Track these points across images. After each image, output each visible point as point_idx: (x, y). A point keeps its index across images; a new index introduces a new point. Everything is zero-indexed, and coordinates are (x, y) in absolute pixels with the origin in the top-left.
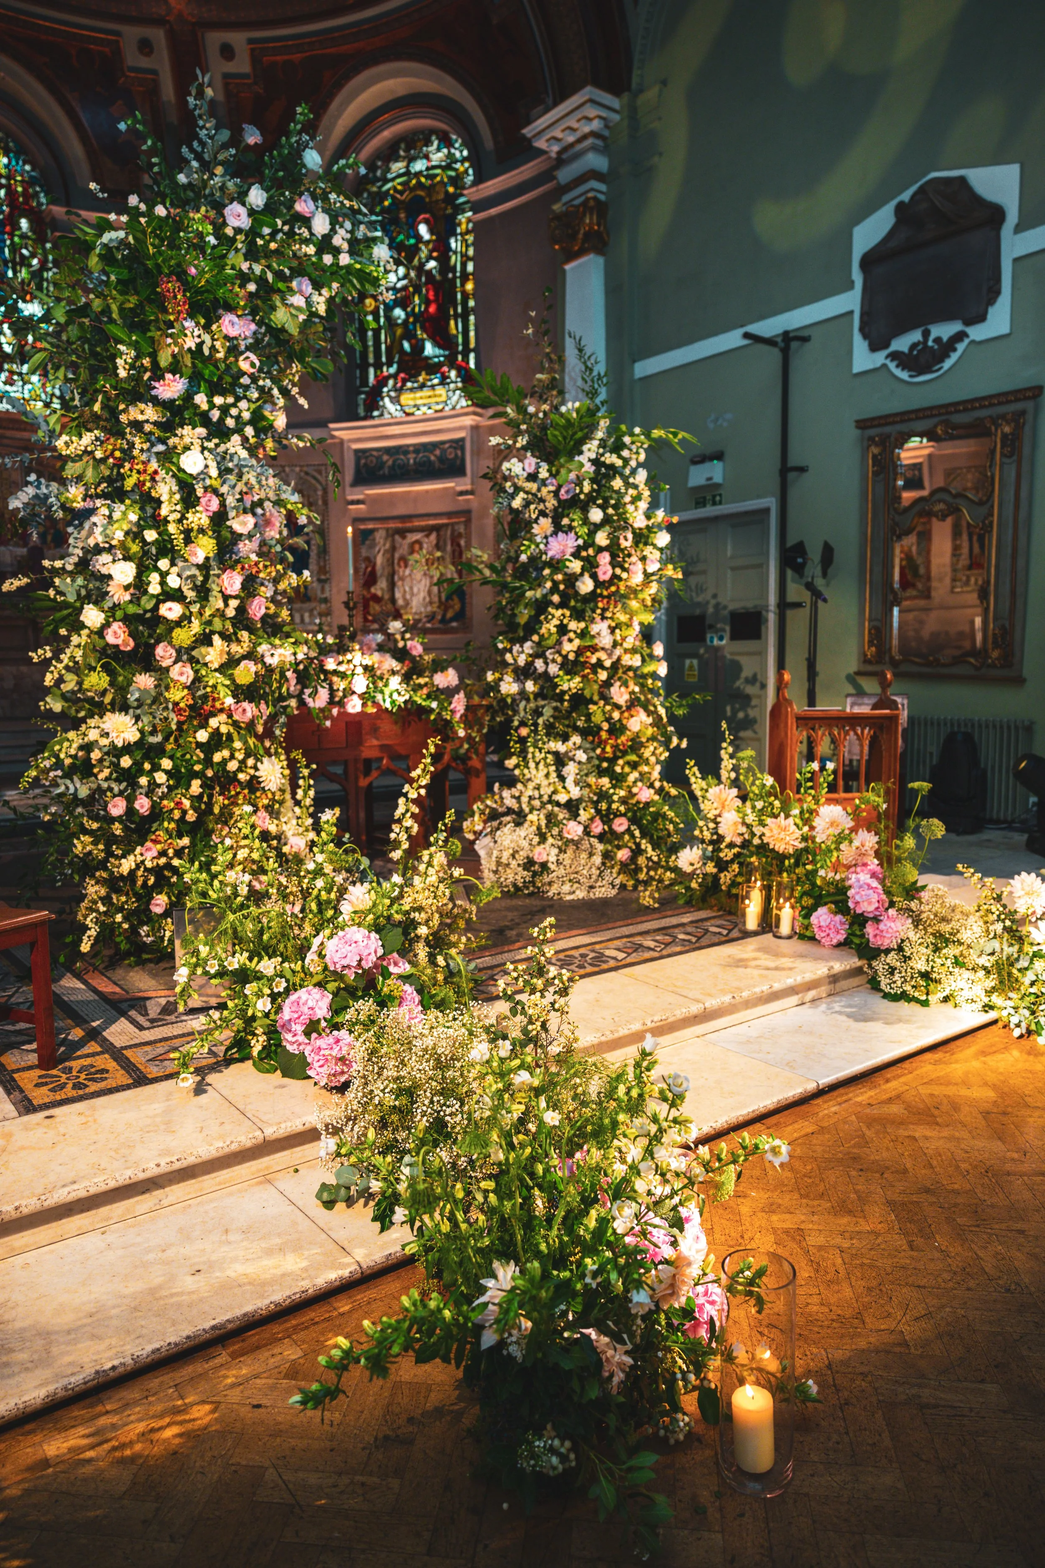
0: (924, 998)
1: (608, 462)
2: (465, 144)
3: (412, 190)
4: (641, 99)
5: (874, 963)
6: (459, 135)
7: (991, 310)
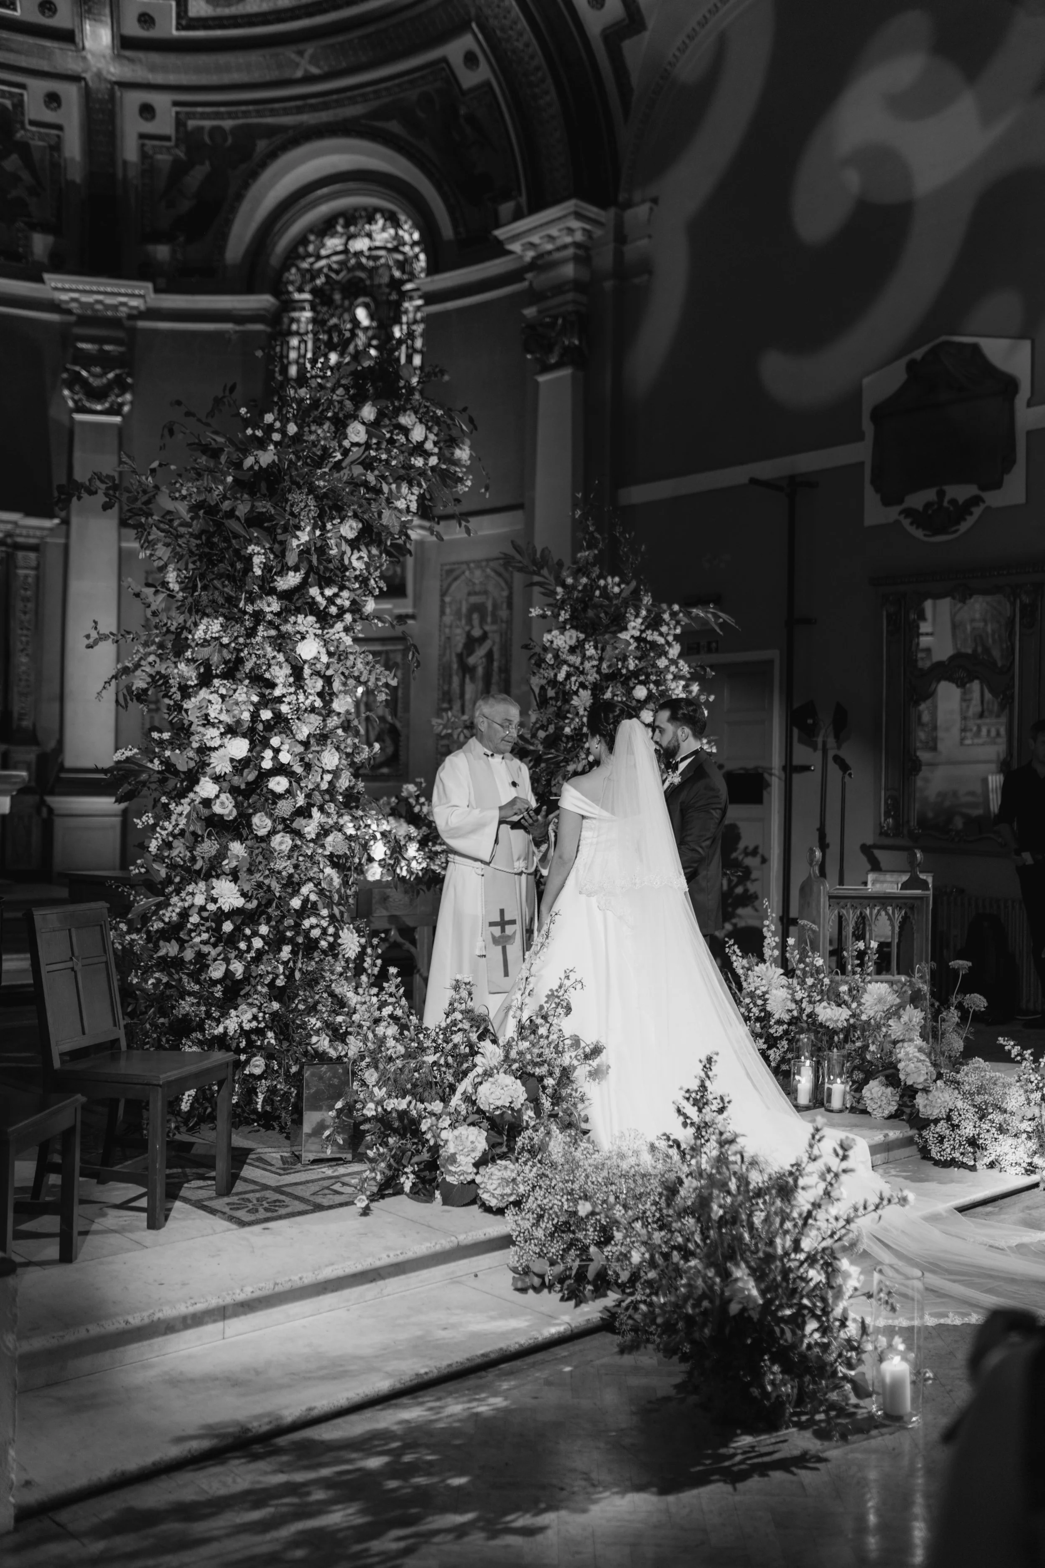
0: (972, 1163)
1: (649, 638)
2: (416, 226)
3: (350, 270)
4: (629, 214)
5: (924, 1133)
6: (409, 216)
7: (1007, 478)
